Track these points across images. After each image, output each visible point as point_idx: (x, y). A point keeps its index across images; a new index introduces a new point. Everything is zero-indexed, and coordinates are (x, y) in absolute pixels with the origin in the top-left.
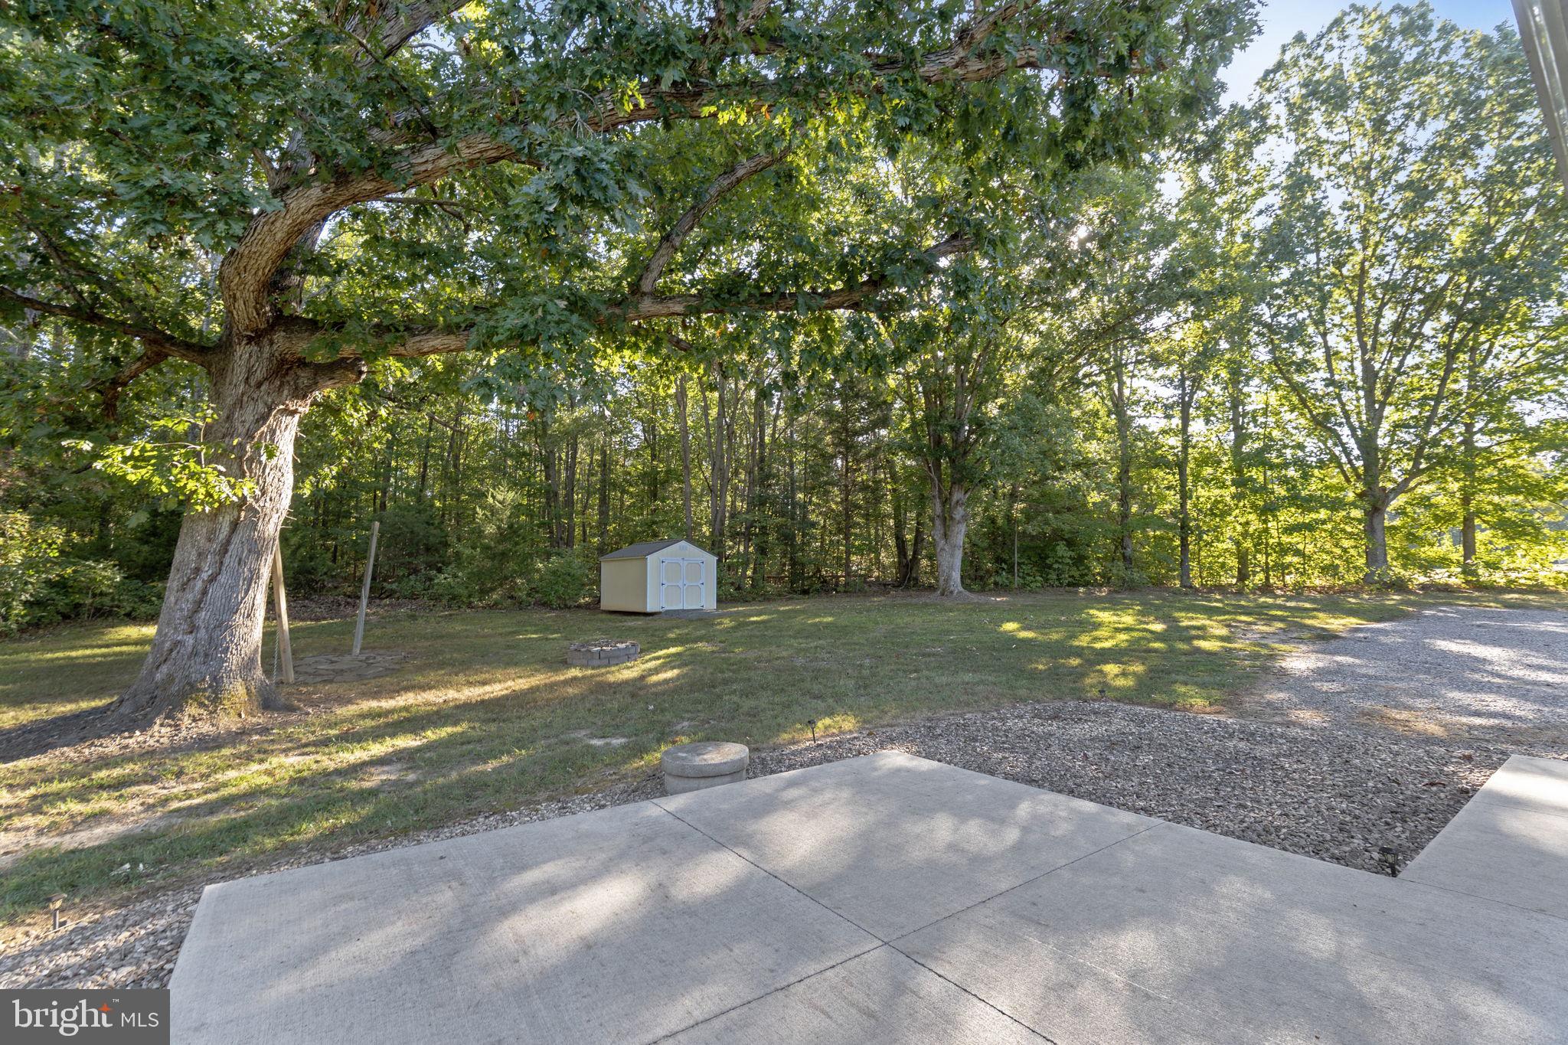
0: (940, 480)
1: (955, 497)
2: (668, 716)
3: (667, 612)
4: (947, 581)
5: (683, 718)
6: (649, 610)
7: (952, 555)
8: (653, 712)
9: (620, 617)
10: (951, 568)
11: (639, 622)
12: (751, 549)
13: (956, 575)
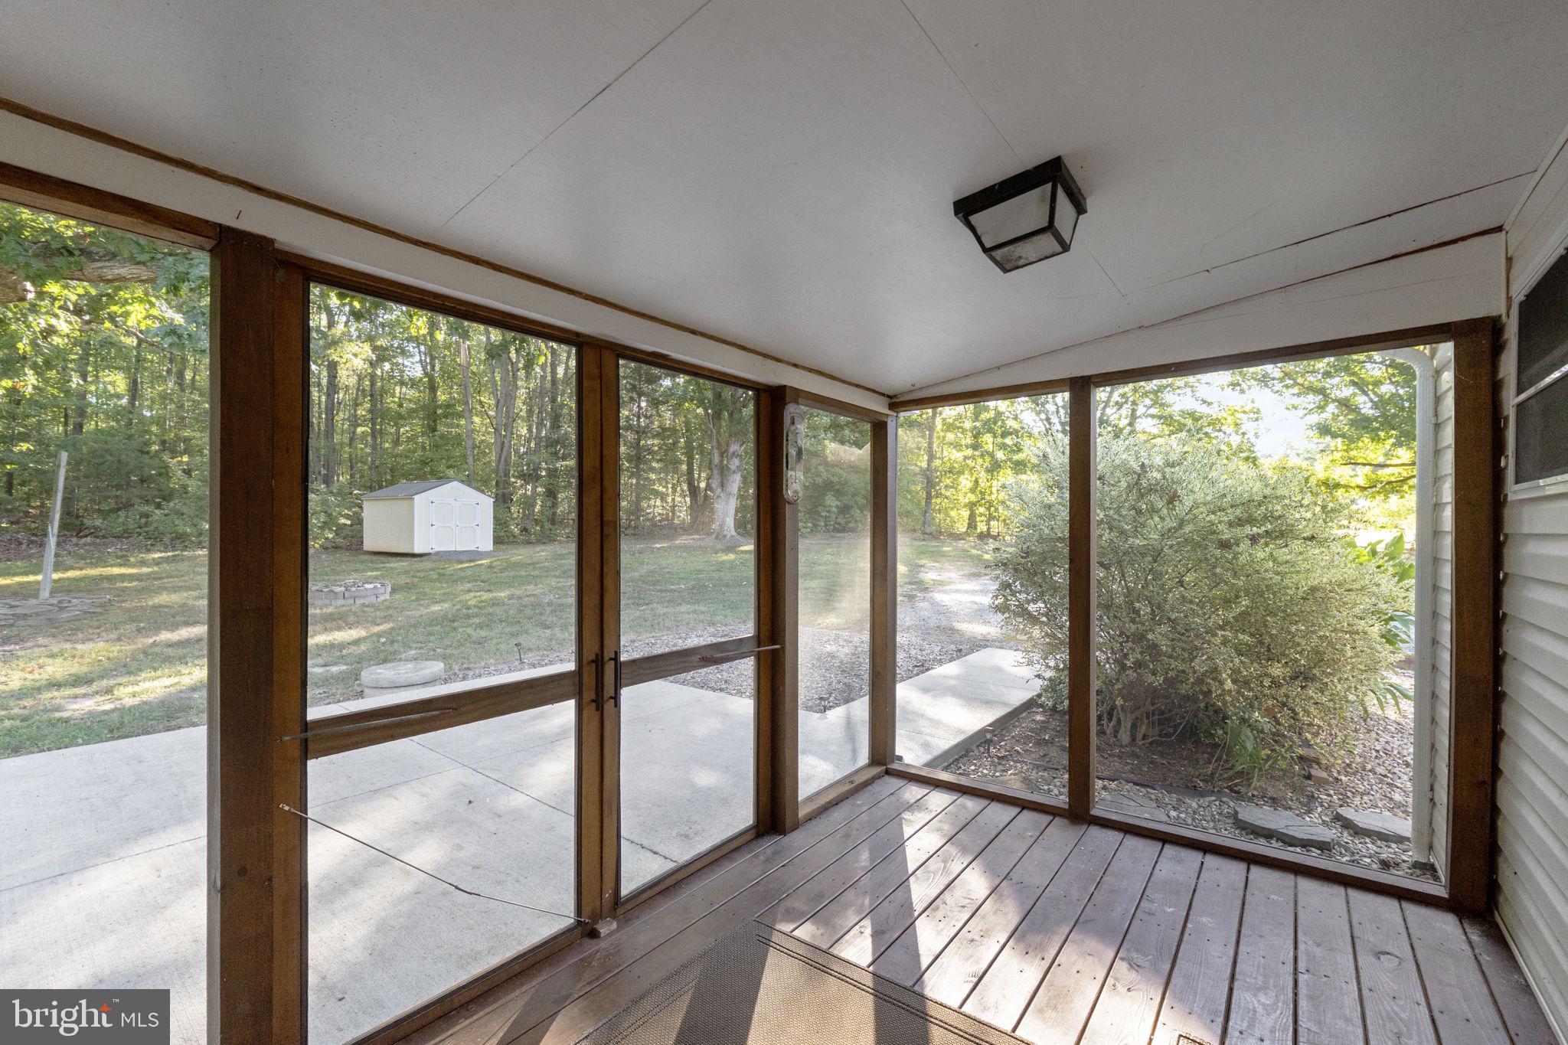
0: (718, 433)
1: (732, 449)
2: (396, 646)
3: (437, 553)
4: (721, 526)
5: (411, 648)
6: (417, 551)
7: (727, 503)
8: (383, 644)
9: (382, 558)
10: (726, 514)
11: (404, 564)
12: (539, 489)
13: (730, 522)
